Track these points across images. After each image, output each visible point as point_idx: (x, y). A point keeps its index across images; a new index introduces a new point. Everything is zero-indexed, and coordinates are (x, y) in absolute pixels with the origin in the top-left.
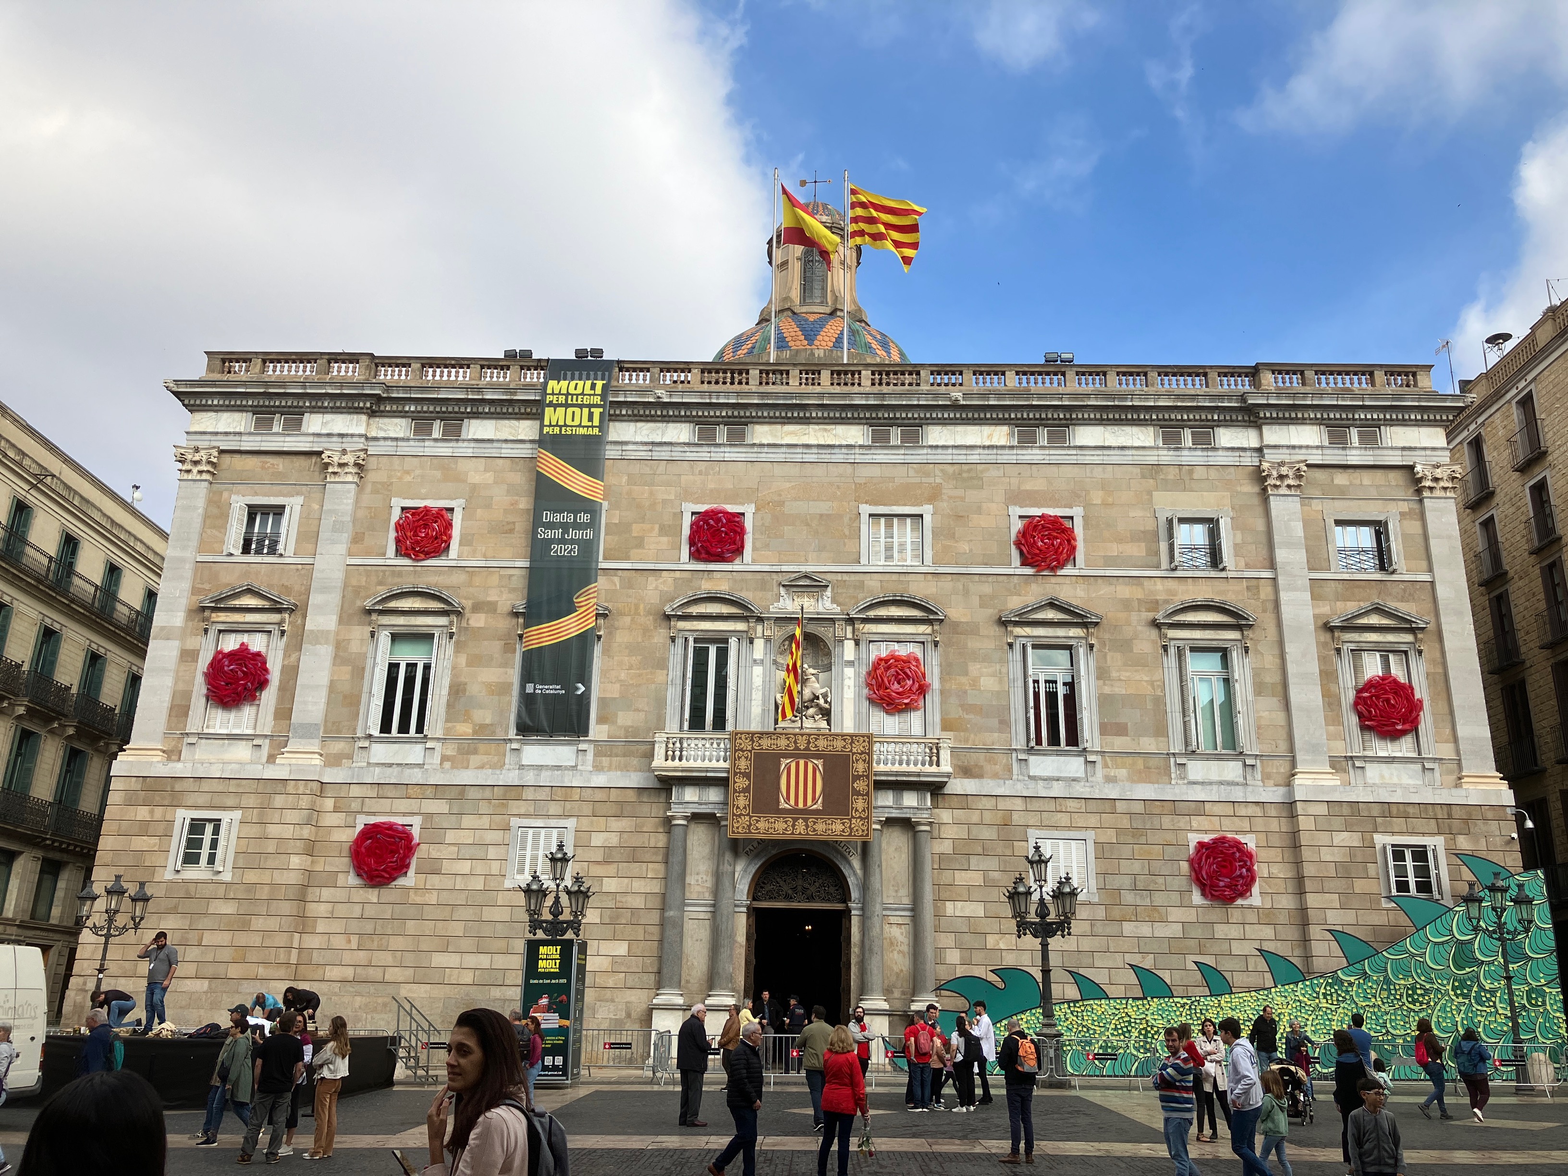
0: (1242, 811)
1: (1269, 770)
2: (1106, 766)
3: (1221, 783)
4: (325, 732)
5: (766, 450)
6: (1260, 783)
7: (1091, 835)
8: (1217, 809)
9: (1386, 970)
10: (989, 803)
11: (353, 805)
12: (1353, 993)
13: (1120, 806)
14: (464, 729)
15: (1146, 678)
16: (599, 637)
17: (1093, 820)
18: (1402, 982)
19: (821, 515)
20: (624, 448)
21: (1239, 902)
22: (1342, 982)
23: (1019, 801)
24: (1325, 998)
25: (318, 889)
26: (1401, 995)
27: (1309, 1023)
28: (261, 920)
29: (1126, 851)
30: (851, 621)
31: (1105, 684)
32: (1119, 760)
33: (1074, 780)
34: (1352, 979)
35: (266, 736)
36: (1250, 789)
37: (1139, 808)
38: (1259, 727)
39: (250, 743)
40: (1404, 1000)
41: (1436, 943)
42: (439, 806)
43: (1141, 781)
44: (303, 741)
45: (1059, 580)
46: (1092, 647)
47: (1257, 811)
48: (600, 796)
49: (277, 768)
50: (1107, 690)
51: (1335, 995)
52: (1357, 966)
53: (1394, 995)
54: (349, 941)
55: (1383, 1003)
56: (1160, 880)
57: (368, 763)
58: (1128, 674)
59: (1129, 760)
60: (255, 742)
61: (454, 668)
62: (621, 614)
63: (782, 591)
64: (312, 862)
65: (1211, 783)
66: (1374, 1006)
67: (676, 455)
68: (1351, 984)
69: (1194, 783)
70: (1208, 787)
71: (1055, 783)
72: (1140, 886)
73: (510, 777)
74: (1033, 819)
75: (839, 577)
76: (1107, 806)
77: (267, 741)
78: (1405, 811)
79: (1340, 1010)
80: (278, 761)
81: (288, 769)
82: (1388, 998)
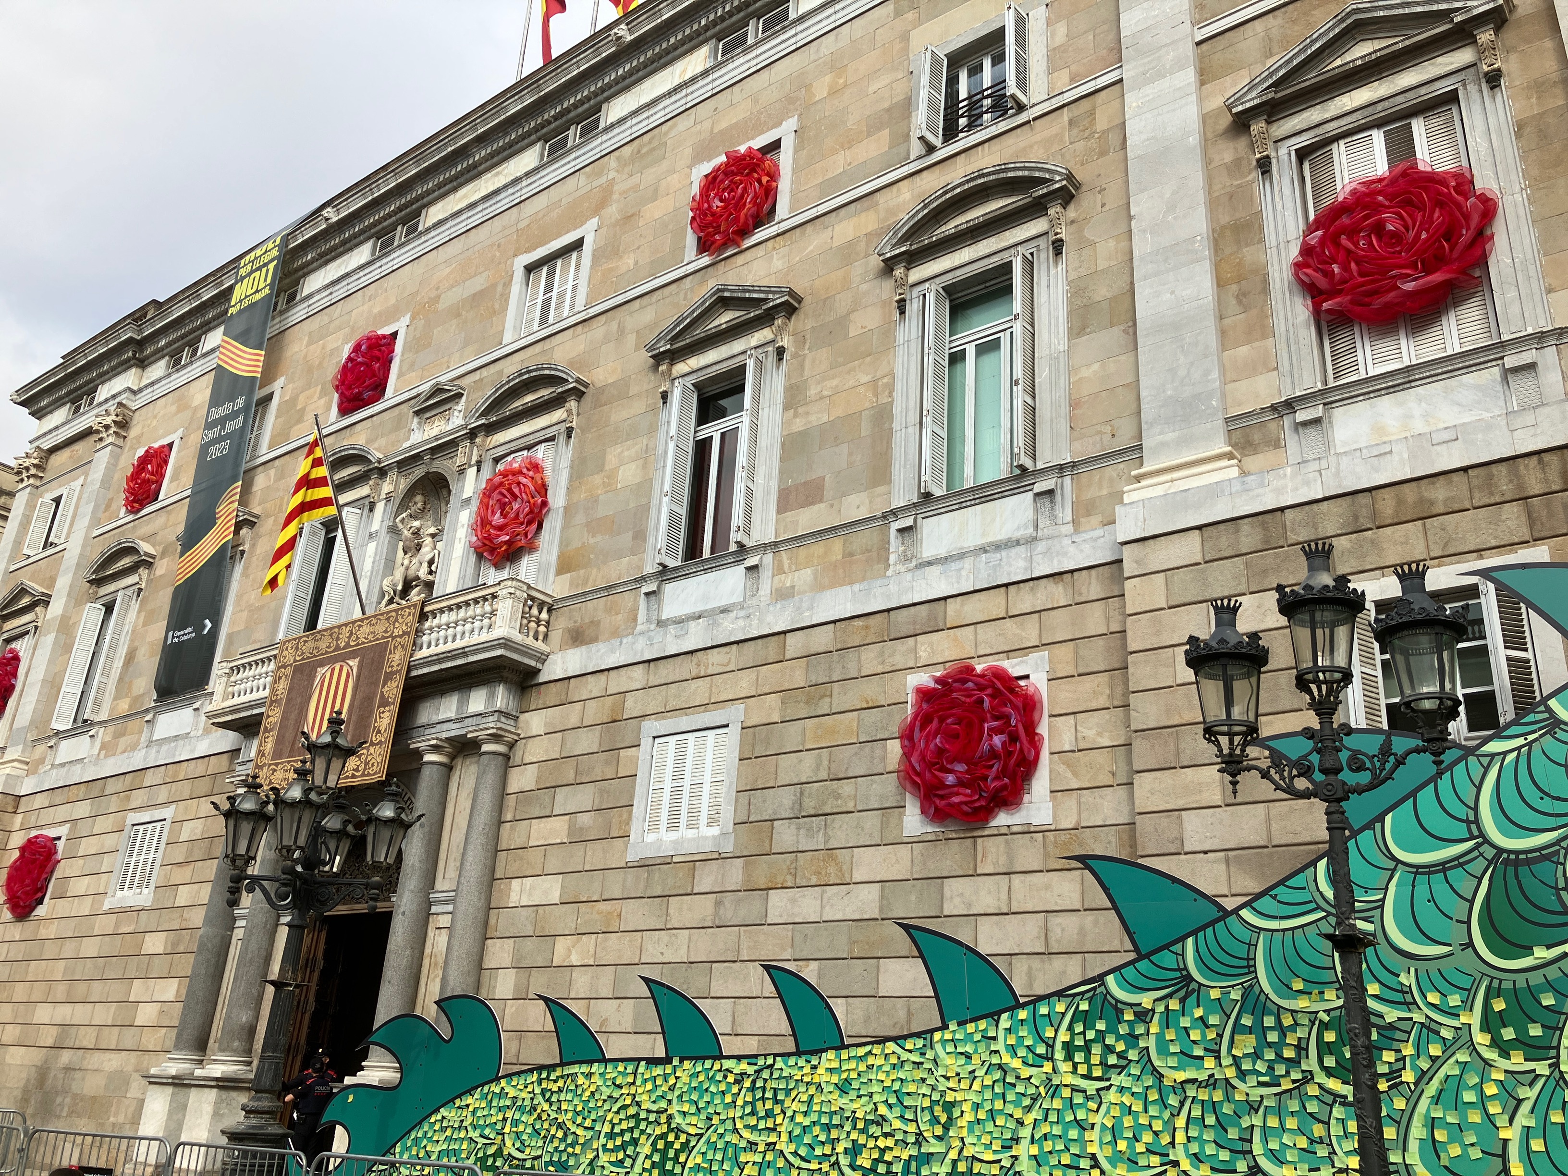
0: (1024, 601)
1: (1090, 494)
2: (779, 570)
3: (984, 550)
4: (37, 734)
5: (433, 234)
6: (1069, 528)
7: (735, 714)
8: (973, 609)
9: (1251, 968)
10: (594, 686)
11: (32, 819)
12: (1151, 1043)
13: (795, 644)
14: (124, 706)
15: (865, 379)
16: (243, 552)
17: (745, 683)
18: (1302, 1003)
19: (475, 295)
20: (311, 302)
21: (1002, 819)
22: (1118, 1008)
23: (639, 670)
24: (1069, 1057)
26: (1301, 1048)
27: (1025, 1133)
29: (792, 735)
30: (472, 434)
31: (795, 416)
32: (802, 552)
33: (725, 610)
34: (1146, 1000)
36: (1041, 547)
37: (822, 639)
38: (1074, 404)
40: (1311, 1063)
41: (1417, 870)
42: (83, 809)
43: (834, 584)
45: (748, 255)
46: (780, 352)
47: (1057, 593)
48: (200, 768)
50: (799, 425)
51: (1096, 1049)
52: (1167, 959)
53: (1277, 1047)
55: (1242, 1075)
56: (847, 788)
57: (53, 765)
58: (834, 382)
59: (818, 549)
61: (133, 631)
62: (268, 516)
63: (416, 420)
65: (962, 556)
66: (1211, 1083)
67: (353, 287)
68: (1143, 1016)
69: (930, 563)
70: (954, 566)
71: (692, 624)
72: (810, 806)
73: (137, 760)
74: (653, 702)
75: (477, 376)
76: (771, 649)
78: (1421, 501)
79: (1112, 1096)
82: (1257, 1055)
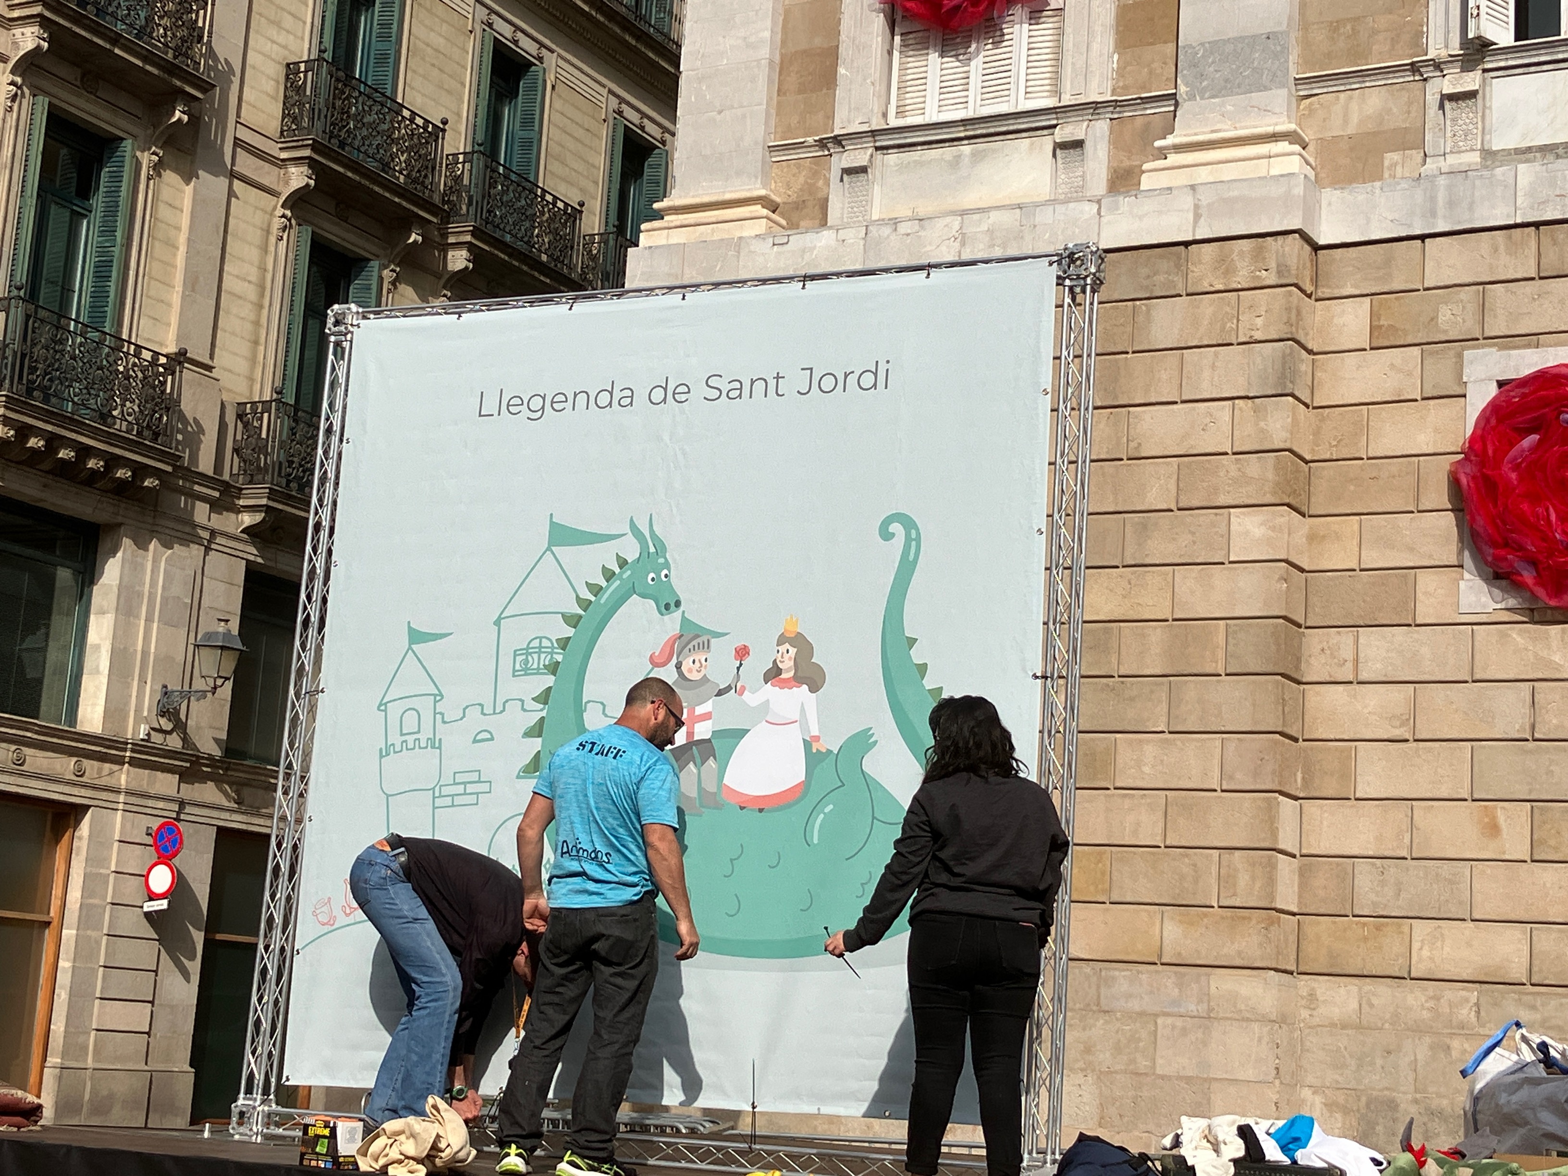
4: (1306, 61)
11: (1445, 315)
25: (1346, 637)
28: (1150, 748)
35: (1095, 107)
39: (1047, 143)
44: (1230, 104)
49: (1147, 205)
54: (1493, 829)
57: (1488, 154)
60: (1060, 135)
64: (1312, 538)
77: (1102, 126)
80: (1147, 182)
81: (1187, 201)
